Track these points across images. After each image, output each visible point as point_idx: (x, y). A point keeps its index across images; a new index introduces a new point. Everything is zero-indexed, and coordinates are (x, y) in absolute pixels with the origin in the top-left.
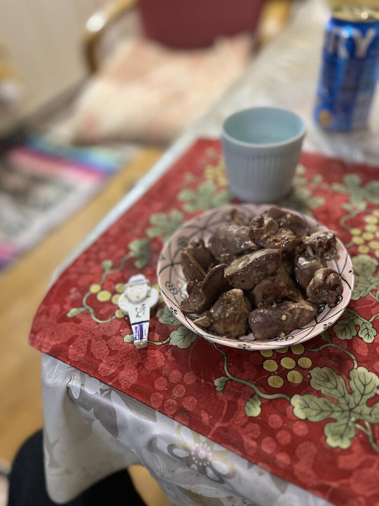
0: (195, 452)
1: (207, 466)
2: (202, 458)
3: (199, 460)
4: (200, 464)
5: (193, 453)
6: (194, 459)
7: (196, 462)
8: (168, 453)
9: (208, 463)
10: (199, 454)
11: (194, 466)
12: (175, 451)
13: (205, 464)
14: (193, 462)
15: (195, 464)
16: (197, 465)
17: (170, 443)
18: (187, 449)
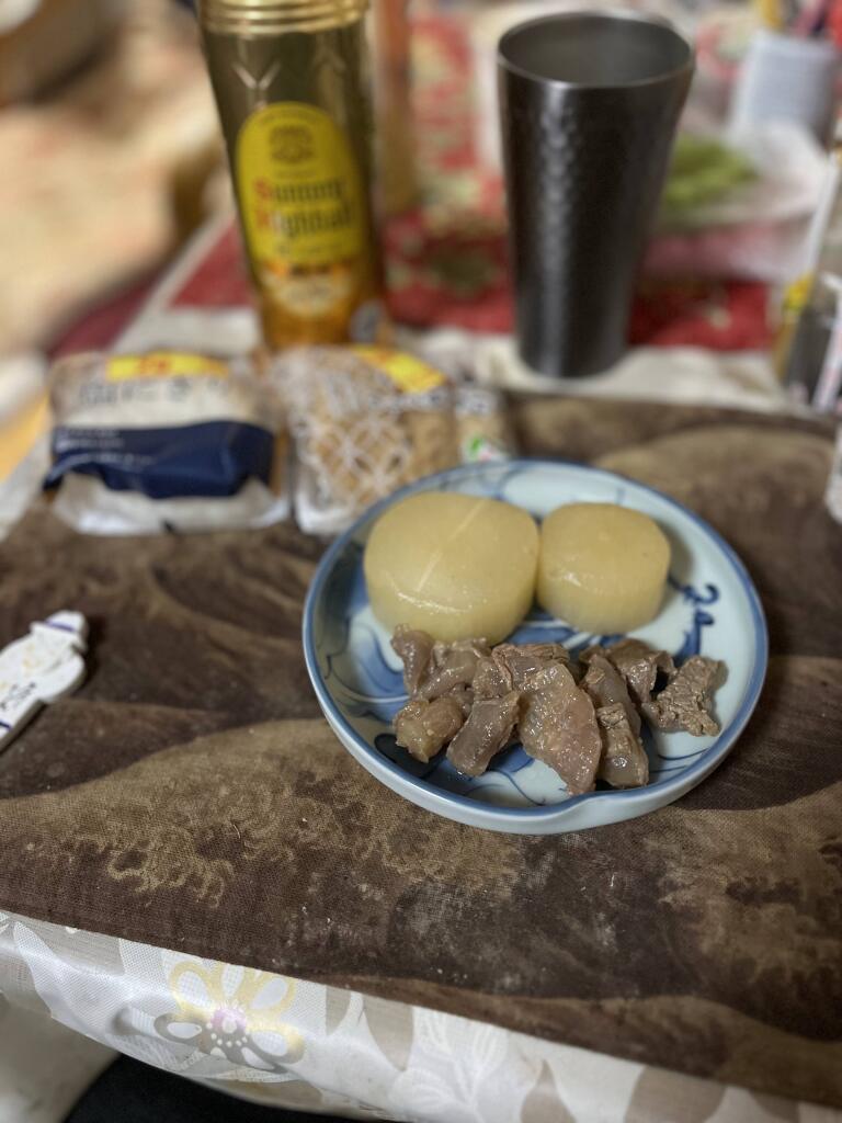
0: (213, 1022)
1: (244, 1045)
2: (231, 1032)
3: (226, 1037)
4: (229, 1044)
5: (209, 1026)
6: (214, 1036)
7: (220, 1042)
8: (159, 1036)
9: (244, 1039)
10: (224, 1025)
11: (217, 1051)
12: (174, 1029)
13: (238, 1043)
14: (214, 1044)
15: (218, 1046)
16: (223, 1047)
17: (158, 1016)
18: (197, 1020)
